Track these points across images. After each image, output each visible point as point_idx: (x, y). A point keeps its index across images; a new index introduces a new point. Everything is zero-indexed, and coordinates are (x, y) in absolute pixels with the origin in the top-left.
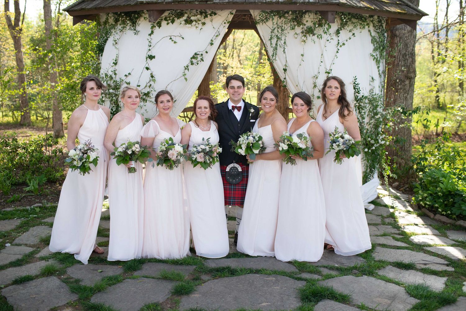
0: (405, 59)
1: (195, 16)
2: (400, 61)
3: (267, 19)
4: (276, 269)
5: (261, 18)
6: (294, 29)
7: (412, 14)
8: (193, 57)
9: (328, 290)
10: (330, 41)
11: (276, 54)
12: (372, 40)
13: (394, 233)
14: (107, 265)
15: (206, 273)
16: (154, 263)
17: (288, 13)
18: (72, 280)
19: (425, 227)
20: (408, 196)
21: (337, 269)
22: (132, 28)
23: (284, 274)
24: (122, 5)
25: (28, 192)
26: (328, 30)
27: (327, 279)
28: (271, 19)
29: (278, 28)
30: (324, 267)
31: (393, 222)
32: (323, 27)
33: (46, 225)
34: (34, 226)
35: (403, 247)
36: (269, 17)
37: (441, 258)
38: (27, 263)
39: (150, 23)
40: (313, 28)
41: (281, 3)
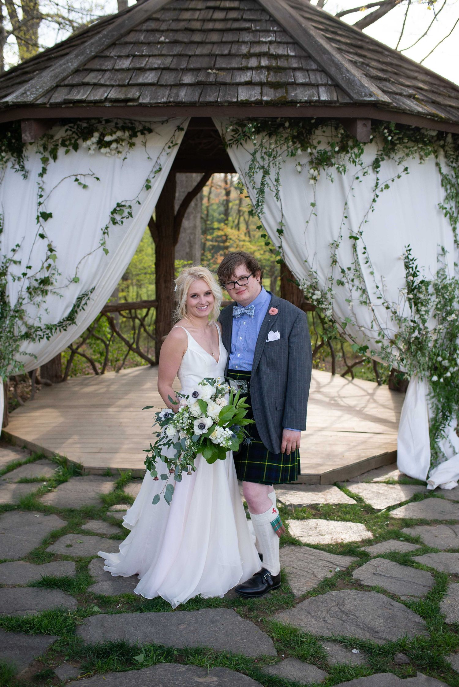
1: (111, 134)
3: (246, 138)
5: (235, 136)
6: (295, 155)
10: (361, 179)
11: (263, 202)
12: (442, 181)
15: (71, 660)
17: (282, 125)
26: (358, 156)
29: (265, 153)
30: (335, 641)
32: (350, 152)
40: (329, 154)
41: (267, 102)
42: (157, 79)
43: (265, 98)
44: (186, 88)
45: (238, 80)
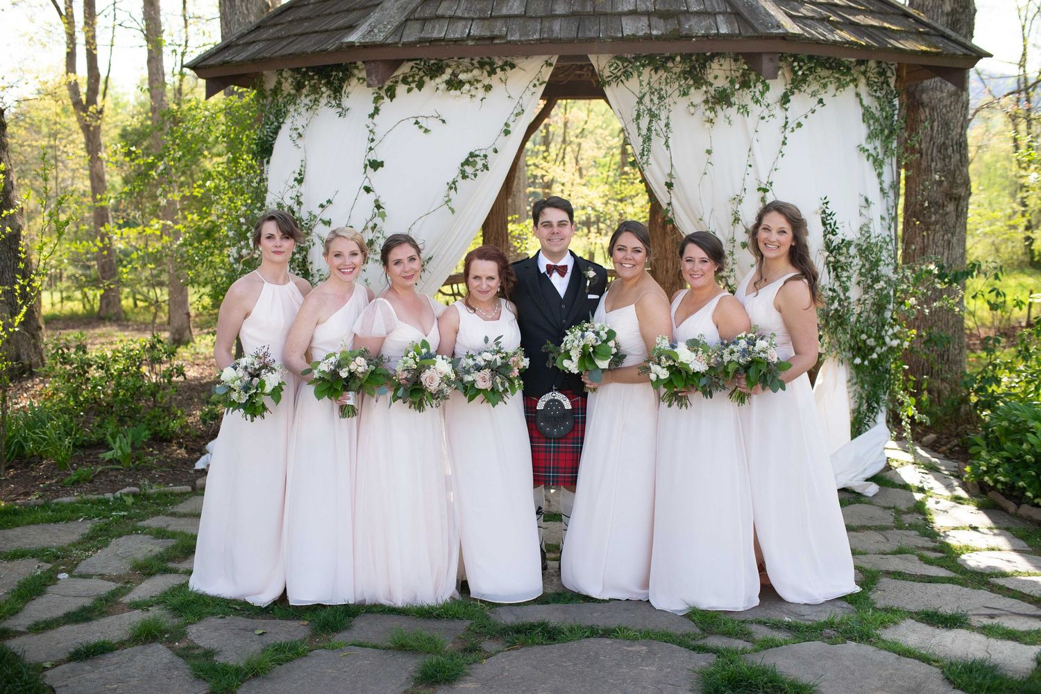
0: (944, 156)
1: (467, 72)
2: (932, 161)
3: (628, 75)
4: (650, 627)
5: (614, 72)
6: (688, 94)
7: (954, 54)
8: (467, 163)
9: (764, 672)
10: (767, 118)
11: (649, 151)
12: (864, 115)
13: (924, 548)
14: (275, 619)
15: (493, 637)
16: (378, 615)
17: (672, 59)
18: (197, 652)
19: (995, 535)
20: (956, 464)
21: (789, 627)
22: (333, 102)
23: (667, 638)
24: (309, 51)
25: (110, 461)
26: (762, 93)
27: (765, 649)
28: (635, 74)
29: (653, 93)
30: (759, 623)
31: (921, 522)
32: (752, 89)
33: (146, 534)
34: (120, 536)
35: (942, 578)
36: (630, 70)
37: (1029, 603)
38: (103, 614)
39: (371, 90)
40: (729, 91)
41: (657, 37)
42: (523, 9)
43: (654, 32)
44: (560, 19)
45: (620, 10)
